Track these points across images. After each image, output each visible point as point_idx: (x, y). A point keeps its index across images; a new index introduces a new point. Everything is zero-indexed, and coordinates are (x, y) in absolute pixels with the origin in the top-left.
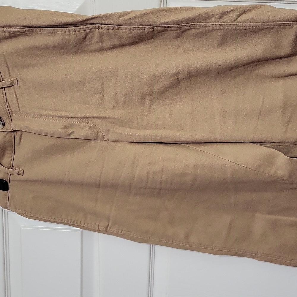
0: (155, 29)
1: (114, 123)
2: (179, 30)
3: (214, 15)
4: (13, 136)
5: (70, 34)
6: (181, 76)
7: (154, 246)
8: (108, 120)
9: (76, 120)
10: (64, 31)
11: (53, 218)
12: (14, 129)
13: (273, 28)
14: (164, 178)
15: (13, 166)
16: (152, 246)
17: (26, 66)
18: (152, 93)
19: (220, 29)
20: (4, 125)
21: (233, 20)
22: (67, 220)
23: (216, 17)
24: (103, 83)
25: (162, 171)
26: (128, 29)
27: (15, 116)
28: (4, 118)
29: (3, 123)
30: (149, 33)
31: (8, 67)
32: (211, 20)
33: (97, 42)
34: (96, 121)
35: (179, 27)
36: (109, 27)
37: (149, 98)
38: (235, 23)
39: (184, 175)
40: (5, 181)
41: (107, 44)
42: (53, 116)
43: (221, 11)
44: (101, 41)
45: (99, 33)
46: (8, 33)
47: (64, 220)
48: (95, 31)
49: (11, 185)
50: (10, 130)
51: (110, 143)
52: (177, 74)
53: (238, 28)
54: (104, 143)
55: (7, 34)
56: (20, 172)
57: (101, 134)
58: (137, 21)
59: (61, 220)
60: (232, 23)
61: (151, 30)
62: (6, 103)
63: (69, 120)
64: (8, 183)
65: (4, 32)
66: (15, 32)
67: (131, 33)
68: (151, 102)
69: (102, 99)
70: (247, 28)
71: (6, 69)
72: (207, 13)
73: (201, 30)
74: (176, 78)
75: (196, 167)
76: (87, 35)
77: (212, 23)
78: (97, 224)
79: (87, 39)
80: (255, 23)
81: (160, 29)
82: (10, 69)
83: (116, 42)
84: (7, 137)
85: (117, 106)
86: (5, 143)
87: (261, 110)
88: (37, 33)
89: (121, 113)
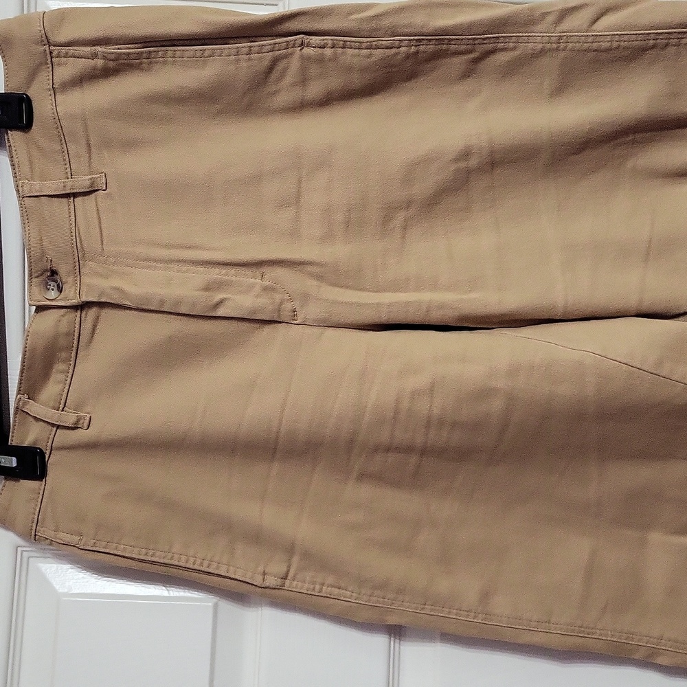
0: (422, 48)
1: (320, 278)
2: (471, 52)
3: (545, 14)
4: (78, 319)
5: (238, 61)
6: (473, 162)
7: (397, 645)
8: (309, 268)
9: (233, 271)
10: (226, 52)
11: (151, 552)
12: (84, 299)
13: (667, 45)
14: (436, 411)
15: (65, 406)
16: (392, 643)
17: (129, 145)
18: (408, 204)
19: (557, 49)
20: (60, 290)
21: (585, 27)
22: (183, 558)
23: (550, 19)
24: (300, 181)
25: (432, 389)
26: (364, 45)
27: (89, 266)
28: (63, 270)
29: (58, 285)
30: (407, 57)
31: (89, 145)
32: (540, 27)
33: (294, 85)
34: (280, 272)
35: (471, 42)
36: (325, 41)
37: (400, 217)
38: (590, 34)
39: (484, 393)
40: (39, 449)
41: (315, 90)
42: (179, 261)
43: (559, 7)
44: (303, 81)
45: (302, 57)
46: (104, 58)
47: (176, 556)
48: (292, 54)
49: (53, 461)
50: (74, 302)
51: (308, 330)
52: (466, 154)
53: (595, 45)
54: (294, 331)
55: (100, 62)
56: (81, 422)
57: (288, 306)
58: (386, 22)
59: (169, 557)
60: (582, 34)
61: (413, 49)
62: (74, 232)
63: (217, 270)
64: (47, 456)
65: (94, 56)
66: (118, 57)
67: (370, 56)
68: (405, 228)
69: (297, 219)
70: (615, 44)
71: (84, 150)
72: (532, 9)
73: (517, 53)
74: (462, 165)
75: (513, 371)
76: (275, 62)
77: (541, 33)
78: (261, 569)
79: (274, 75)
80: (629, 32)
81: (431, 48)
82: (93, 150)
83: (335, 82)
84: (65, 321)
85: (327, 237)
86: (55, 338)
87: (650, 241)
88: (165, 63)
89: (338, 252)
